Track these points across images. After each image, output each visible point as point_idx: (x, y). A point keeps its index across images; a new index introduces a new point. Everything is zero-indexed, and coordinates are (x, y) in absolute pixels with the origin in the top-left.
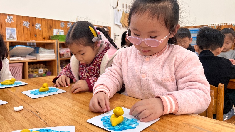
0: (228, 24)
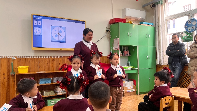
0: (8, 57)
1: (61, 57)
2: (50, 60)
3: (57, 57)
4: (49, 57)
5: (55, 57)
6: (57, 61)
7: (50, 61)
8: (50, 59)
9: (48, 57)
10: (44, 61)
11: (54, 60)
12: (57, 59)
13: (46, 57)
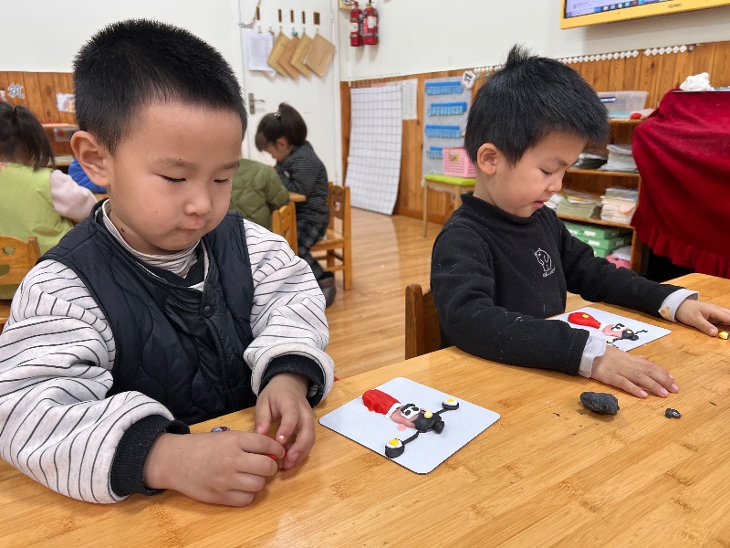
1: (688, 46)
2: (638, 69)
3: (669, 51)
4: (635, 54)
5: (661, 52)
6: (667, 69)
7: (637, 75)
8: (638, 63)
9: (628, 55)
10: (612, 73)
11: (653, 66)
12: (669, 62)
13: (622, 55)
